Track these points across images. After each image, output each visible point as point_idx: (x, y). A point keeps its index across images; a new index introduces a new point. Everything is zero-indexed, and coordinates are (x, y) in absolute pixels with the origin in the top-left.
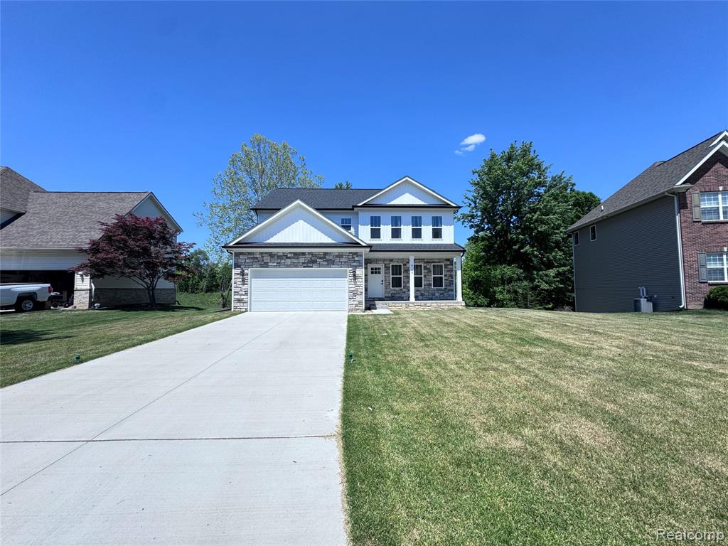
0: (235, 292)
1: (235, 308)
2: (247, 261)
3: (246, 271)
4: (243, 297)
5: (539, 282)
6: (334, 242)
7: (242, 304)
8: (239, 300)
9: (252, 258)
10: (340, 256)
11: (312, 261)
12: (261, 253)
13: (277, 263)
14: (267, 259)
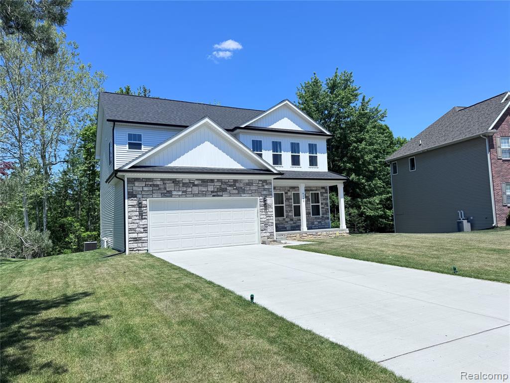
0: (130, 229)
1: (131, 250)
2: (145, 189)
3: (144, 202)
4: (140, 235)
5: (364, 209)
6: (243, 168)
7: (140, 245)
8: (136, 240)
9: (151, 185)
10: (250, 183)
11: (221, 190)
12: (162, 180)
13: (183, 192)
14: (170, 186)
